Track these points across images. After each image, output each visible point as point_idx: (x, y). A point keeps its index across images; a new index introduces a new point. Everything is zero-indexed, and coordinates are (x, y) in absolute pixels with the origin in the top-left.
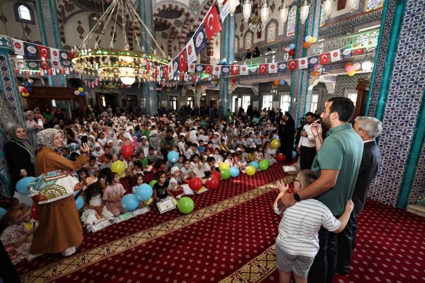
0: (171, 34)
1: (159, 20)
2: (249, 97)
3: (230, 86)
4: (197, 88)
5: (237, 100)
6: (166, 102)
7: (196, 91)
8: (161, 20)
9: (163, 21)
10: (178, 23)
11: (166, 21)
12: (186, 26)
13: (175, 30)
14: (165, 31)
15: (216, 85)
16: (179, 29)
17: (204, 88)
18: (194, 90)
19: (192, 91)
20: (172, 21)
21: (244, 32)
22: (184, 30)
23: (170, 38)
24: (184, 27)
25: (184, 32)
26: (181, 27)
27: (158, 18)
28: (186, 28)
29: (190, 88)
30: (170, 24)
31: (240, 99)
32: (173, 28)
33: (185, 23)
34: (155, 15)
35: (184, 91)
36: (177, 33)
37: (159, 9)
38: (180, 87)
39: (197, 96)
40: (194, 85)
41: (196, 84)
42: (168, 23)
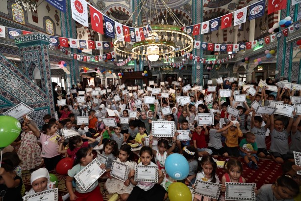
1: (213, 11)
4: (248, 63)
7: (247, 67)
8: (215, 10)
9: (217, 11)
10: (232, 7)
11: (219, 9)
12: (240, 5)
17: (256, 62)
18: (245, 66)
19: (243, 67)
20: (225, 7)
24: (238, 8)
26: (235, 9)
27: (213, 9)
29: (241, 64)
30: (224, 10)
34: (206, 6)
35: (235, 69)
38: (231, 65)
39: (248, 71)
40: (243, 61)
41: (246, 58)
42: (221, 10)
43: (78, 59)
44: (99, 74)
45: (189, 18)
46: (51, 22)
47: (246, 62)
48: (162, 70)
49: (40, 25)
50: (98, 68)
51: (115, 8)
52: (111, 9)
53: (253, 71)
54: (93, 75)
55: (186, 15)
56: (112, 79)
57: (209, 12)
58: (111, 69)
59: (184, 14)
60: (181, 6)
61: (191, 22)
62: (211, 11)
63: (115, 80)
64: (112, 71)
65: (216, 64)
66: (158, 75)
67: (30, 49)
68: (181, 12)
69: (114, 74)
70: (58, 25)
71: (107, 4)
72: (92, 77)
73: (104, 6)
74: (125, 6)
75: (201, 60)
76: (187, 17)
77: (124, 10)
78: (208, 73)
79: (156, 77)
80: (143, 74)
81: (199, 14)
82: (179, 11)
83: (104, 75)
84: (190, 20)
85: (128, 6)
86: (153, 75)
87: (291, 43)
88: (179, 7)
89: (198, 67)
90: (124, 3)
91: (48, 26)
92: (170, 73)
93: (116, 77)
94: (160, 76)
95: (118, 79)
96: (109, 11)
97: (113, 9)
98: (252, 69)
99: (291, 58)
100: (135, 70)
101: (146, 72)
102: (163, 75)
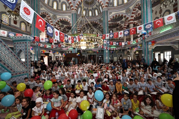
0: (120, 28)
2: (170, 52)
3: (149, 46)
4: (131, 50)
5: (159, 55)
6: (116, 58)
7: (131, 51)
8: (114, 23)
10: (122, 22)
11: (116, 23)
12: (126, 22)
13: (121, 25)
14: (117, 27)
15: (141, 47)
16: (123, 25)
17: (135, 50)
18: (130, 51)
20: (119, 22)
21: (162, 14)
22: (125, 24)
23: (120, 29)
24: (125, 23)
25: (125, 25)
26: (124, 24)
28: (126, 23)
29: (128, 50)
30: (118, 24)
31: (162, 55)
32: (120, 25)
33: (125, 21)
34: (109, 21)
35: (126, 52)
36: (122, 26)
37: (111, 19)
38: (124, 50)
39: (131, 54)
40: (129, 49)
41: (130, 48)
42: (117, 24)
43: (41, 46)
44: (51, 54)
45: (102, 26)
46: (24, 24)
47: (130, 49)
48: (88, 53)
49: (18, 25)
50: (51, 51)
51: (63, 19)
52: (60, 19)
53: (133, 54)
54: (47, 54)
55: (100, 25)
56: (59, 57)
57: (111, 24)
58: (58, 51)
59: (99, 24)
60: (97, 20)
61: (103, 28)
62: (112, 23)
63: (60, 57)
64: (59, 52)
65: (116, 50)
66: (85, 55)
67: (20, 43)
68: (97, 23)
69: (60, 54)
70: (28, 26)
71: (58, 17)
72: (46, 55)
73: (56, 17)
74: (68, 18)
75: (108, 48)
76: (101, 26)
77: (67, 20)
78: (112, 54)
79: (84, 56)
80: (77, 55)
81: (106, 25)
82: (96, 22)
83: (54, 54)
84: (102, 27)
85: (70, 19)
86: (83, 55)
87: (148, 42)
88: (96, 21)
89: (107, 52)
90: (67, 17)
91: (22, 26)
92: (92, 54)
93: (61, 56)
94: (86, 55)
95: (62, 57)
96: (59, 20)
97: (61, 19)
98: (133, 53)
99: (148, 49)
100: (73, 52)
101: (79, 53)
102: (88, 55)
